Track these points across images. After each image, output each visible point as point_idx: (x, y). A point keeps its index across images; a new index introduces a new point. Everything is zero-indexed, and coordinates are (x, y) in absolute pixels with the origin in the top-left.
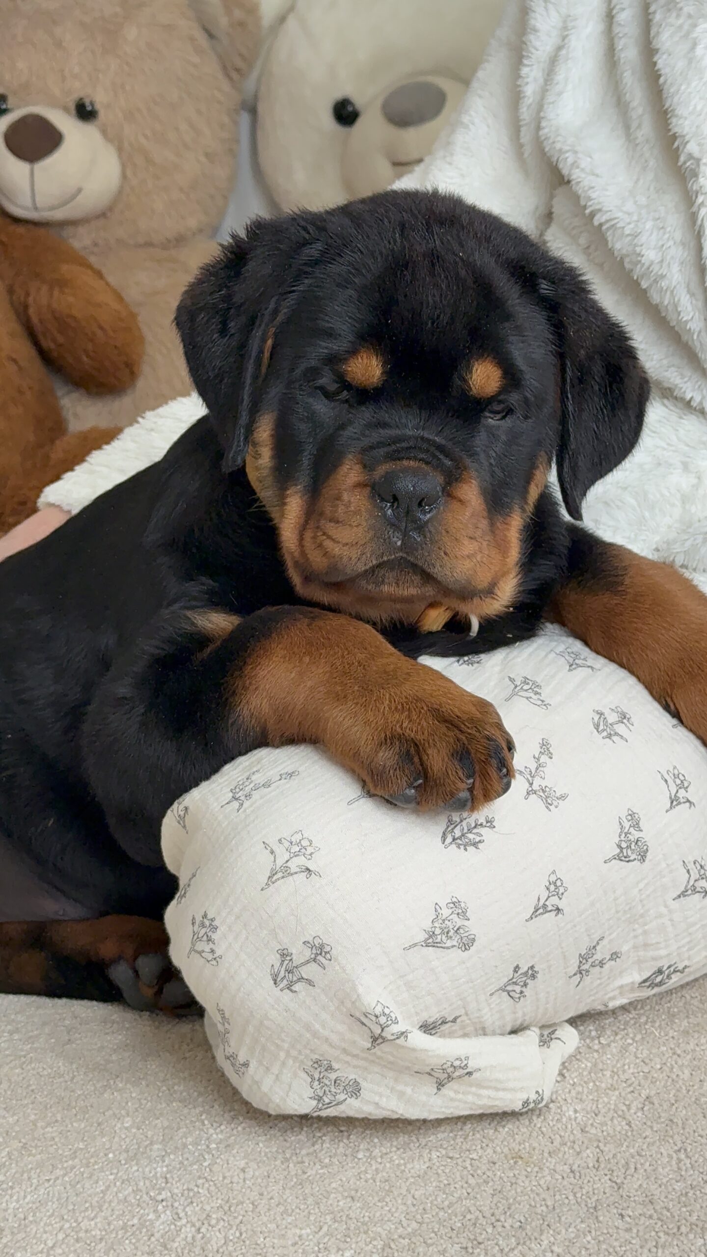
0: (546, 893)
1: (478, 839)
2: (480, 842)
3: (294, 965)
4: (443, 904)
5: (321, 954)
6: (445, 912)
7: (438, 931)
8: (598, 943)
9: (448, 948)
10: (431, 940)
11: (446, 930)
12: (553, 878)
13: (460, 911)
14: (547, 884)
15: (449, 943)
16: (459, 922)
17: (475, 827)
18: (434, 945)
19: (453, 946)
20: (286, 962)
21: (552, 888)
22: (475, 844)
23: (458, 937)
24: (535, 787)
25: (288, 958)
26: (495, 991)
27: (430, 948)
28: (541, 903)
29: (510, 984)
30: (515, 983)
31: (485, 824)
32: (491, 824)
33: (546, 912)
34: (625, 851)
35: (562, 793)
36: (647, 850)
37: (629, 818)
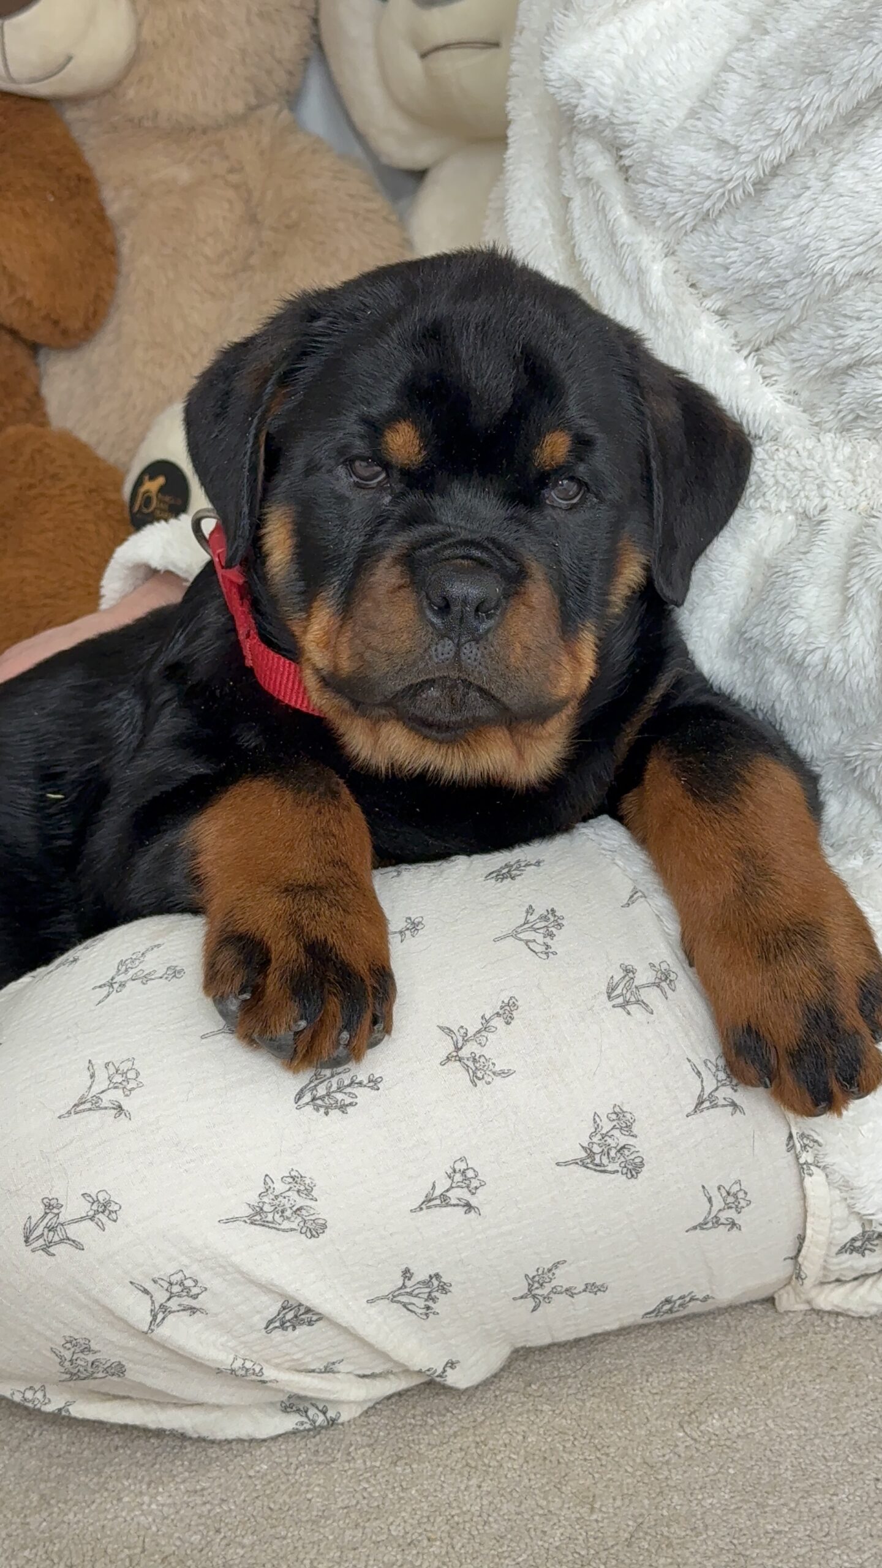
0: (447, 1183)
1: (348, 1100)
2: (351, 1104)
3: (61, 1220)
4: (276, 1176)
5: (103, 1212)
6: (280, 1187)
7: (267, 1208)
8: (556, 1265)
9: (284, 1230)
10: (258, 1217)
11: (280, 1209)
12: (461, 1166)
13: (302, 1188)
14: (450, 1171)
15: (286, 1225)
16: (300, 1202)
17: (349, 1085)
18: (264, 1224)
19: (292, 1230)
20: (50, 1216)
21: (458, 1177)
22: (343, 1108)
23: (300, 1219)
24: (464, 1053)
25: (55, 1211)
26: (378, 1298)
27: (258, 1228)
28: (438, 1192)
29: (399, 1295)
30: (410, 1294)
31: (365, 1082)
32: (374, 1083)
33: (448, 1205)
34: (597, 1157)
35: (506, 1068)
36: (642, 1164)
37: (614, 1117)
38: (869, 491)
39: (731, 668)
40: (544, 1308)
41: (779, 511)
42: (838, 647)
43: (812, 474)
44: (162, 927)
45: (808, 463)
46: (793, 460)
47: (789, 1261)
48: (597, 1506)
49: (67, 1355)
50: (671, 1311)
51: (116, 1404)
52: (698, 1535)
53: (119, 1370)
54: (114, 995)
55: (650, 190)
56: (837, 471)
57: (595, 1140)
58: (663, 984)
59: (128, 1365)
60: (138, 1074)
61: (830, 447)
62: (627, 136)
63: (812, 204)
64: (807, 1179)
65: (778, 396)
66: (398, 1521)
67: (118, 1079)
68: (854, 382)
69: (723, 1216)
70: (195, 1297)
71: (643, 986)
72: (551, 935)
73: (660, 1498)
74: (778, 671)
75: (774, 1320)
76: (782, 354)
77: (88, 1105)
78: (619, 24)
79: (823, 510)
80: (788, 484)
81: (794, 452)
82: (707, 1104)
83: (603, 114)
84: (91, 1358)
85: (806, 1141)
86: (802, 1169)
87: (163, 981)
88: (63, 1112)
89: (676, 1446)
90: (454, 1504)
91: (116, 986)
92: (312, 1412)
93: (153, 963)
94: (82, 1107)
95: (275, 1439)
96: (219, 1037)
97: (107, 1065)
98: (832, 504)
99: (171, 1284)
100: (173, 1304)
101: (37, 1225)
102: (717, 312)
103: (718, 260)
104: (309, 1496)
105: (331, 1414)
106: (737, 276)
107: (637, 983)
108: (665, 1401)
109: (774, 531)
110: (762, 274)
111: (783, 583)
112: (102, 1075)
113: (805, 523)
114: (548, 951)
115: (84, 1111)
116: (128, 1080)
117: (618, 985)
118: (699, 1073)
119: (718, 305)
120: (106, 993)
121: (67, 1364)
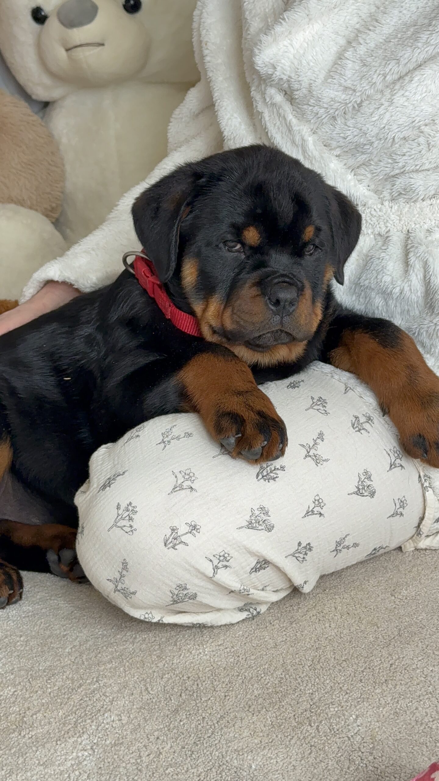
1: (275, 476)
2: (276, 477)
3: (179, 534)
4: (255, 508)
6: (257, 513)
7: (253, 521)
8: (346, 537)
9: (260, 530)
12: (317, 498)
15: (260, 528)
16: (265, 518)
17: (274, 470)
18: (253, 528)
19: (262, 529)
20: (174, 533)
21: (317, 503)
22: (274, 479)
25: (176, 531)
26: (289, 555)
28: (310, 509)
30: (299, 552)
31: (279, 468)
32: (283, 468)
33: (314, 514)
34: (361, 490)
35: (326, 458)
36: (375, 492)
37: (365, 474)
38: (407, 223)
39: (351, 299)
40: (340, 555)
41: (368, 234)
42: (407, 285)
43: (382, 218)
44: (171, 419)
45: (380, 213)
46: (373, 213)
47: (415, 529)
48: (379, 625)
49: (176, 592)
50: (374, 554)
51: (180, 615)
52: (423, 629)
53: (194, 597)
54: (168, 446)
55: (311, 108)
56: (393, 216)
57: (360, 483)
58: (370, 422)
59: (198, 594)
60: (194, 474)
61: (387, 207)
62: (296, 86)
63: (385, 111)
64: (427, 493)
65: (364, 188)
66: (306, 643)
67: (187, 477)
68: (400, 180)
69: (399, 511)
70: (228, 561)
71: (364, 423)
72: (325, 407)
73: (401, 620)
74: (377, 297)
75: (402, 556)
76: (366, 171)
77: (178, 489)
78: (289, 41)
79: (387, 232)
80: (372, 223)
81: (373, 210)
82: (393, 466)
83: (285, 78)
84: (185, 592)
85: (426, 478)
86: (424, 489)
87: (185, 438)
88: (170, 492)
89: (395, 602)
90: (325, 633)
91: (166, 442)
92: (251, 610)
93: (176, 432)
94: (176, 489)
95: (238, 622)
96: (220, 456)
97: (180, 472)
98: (391, 229)
99: (220, 556)
100: (220, 565)
101: (169, 538)
102: (336, 156)
103: (341, 135)
104: (266, 640)
105: (258, 610)
106: (350, 141)
107: (361, 422)
108: (380, 588)
109: (366, 242)
110: (362, 140)
111: (377, 262)
112: (180, 476)
113: (379, 238)
114: (326, 413)
115: (177, 491)
116: (191, 477)
117: (355, 423)
118: (389, 455)
119: (339, 153)
120: (163, 446)
121: (175, 596)
